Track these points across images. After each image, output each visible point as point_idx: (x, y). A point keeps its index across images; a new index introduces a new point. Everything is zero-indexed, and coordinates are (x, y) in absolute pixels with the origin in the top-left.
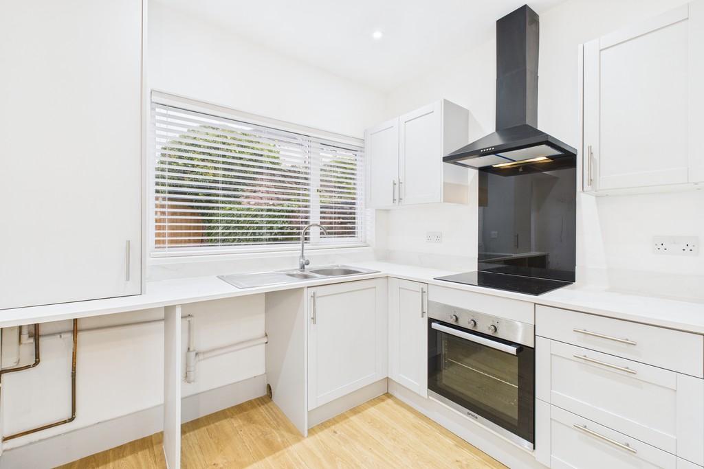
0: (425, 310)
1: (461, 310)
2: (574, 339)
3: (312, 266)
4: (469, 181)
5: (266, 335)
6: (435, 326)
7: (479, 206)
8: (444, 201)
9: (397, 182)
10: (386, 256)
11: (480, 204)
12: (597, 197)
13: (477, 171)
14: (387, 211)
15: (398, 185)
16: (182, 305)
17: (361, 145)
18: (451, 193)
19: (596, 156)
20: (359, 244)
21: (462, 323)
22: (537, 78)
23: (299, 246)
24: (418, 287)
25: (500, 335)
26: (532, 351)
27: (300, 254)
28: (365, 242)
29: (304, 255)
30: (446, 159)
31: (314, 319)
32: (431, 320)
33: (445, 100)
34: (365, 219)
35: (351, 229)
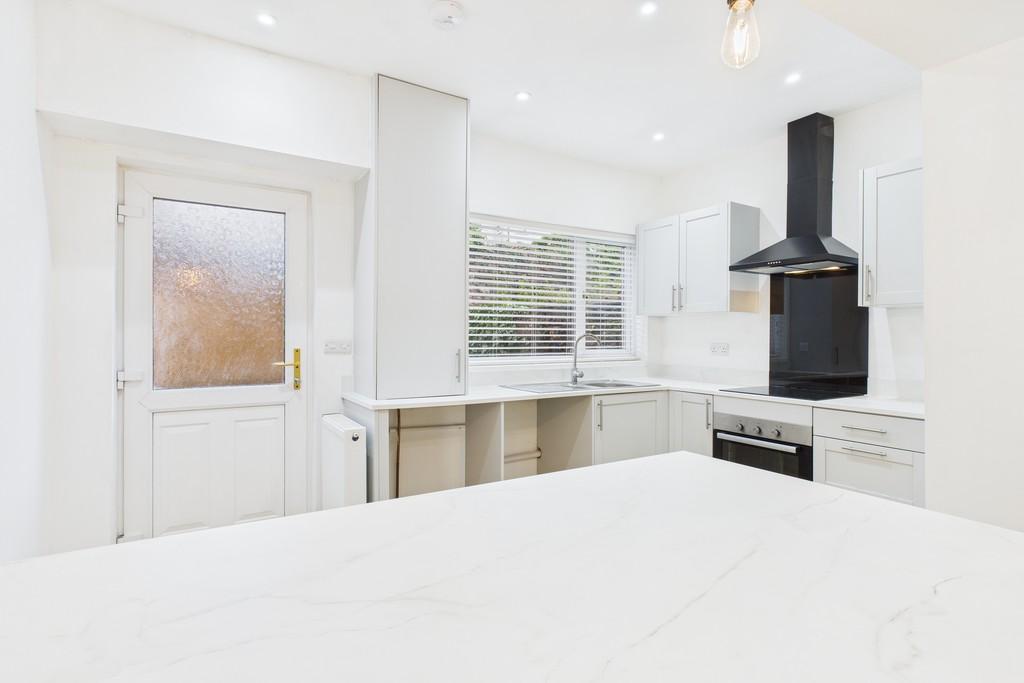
0: (711, 422)
1: (747, 419)
2: (843, 434)
3: (586, 379)
4: (760, 287)
5: (539, 449)
6: (720, 435)
7: (772, 313)
8: (731, 310)
9: (676, 287)
10: (661, 371)
11: (773, 311)
12: (888, 309)
13: (769, 277)
14: (661, 318)
15: (678, 291)
16: (505, 402)
17: (632, 241)
18: (739, 301)
19: (874, 273)
20: (626, 358)
21: (747, 431)
22: (830, 183)
23: (572, 359)
24: (702, 399)
25: (783, 439)
26: (810, 449)
27: (573, 367)
28: (634, 355)
29: (578, 367)
30: (732, 268)
31: (600, 426)
32: (715, 432)
33: (732, 203)
34: (634, 326)
35: (616, 342)
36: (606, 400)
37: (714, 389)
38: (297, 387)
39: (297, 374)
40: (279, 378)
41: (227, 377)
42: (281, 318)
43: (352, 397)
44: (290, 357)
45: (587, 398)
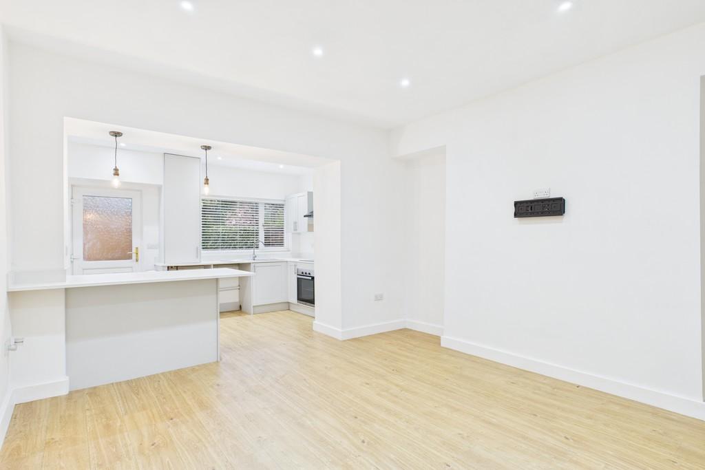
9: (295, 222)
15: (295, 224)
17: (284, 203)
27: (253, 254)
28: (287, 249)
34: (287, 237)
35: (281, 243)
36: (256, 265)
37: (297, 260)
38: (137, 261)
39: (137, 256)
40: (130, 257)
41: (110, 257)
42: (130, 236)
43: (157, 264)
44: (134, 250)
45: (250, 264)
